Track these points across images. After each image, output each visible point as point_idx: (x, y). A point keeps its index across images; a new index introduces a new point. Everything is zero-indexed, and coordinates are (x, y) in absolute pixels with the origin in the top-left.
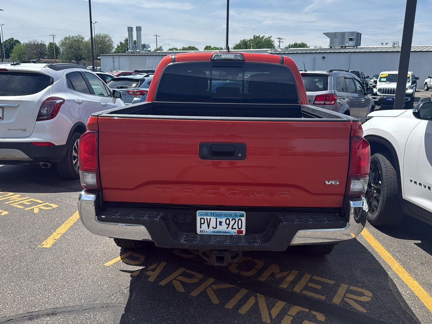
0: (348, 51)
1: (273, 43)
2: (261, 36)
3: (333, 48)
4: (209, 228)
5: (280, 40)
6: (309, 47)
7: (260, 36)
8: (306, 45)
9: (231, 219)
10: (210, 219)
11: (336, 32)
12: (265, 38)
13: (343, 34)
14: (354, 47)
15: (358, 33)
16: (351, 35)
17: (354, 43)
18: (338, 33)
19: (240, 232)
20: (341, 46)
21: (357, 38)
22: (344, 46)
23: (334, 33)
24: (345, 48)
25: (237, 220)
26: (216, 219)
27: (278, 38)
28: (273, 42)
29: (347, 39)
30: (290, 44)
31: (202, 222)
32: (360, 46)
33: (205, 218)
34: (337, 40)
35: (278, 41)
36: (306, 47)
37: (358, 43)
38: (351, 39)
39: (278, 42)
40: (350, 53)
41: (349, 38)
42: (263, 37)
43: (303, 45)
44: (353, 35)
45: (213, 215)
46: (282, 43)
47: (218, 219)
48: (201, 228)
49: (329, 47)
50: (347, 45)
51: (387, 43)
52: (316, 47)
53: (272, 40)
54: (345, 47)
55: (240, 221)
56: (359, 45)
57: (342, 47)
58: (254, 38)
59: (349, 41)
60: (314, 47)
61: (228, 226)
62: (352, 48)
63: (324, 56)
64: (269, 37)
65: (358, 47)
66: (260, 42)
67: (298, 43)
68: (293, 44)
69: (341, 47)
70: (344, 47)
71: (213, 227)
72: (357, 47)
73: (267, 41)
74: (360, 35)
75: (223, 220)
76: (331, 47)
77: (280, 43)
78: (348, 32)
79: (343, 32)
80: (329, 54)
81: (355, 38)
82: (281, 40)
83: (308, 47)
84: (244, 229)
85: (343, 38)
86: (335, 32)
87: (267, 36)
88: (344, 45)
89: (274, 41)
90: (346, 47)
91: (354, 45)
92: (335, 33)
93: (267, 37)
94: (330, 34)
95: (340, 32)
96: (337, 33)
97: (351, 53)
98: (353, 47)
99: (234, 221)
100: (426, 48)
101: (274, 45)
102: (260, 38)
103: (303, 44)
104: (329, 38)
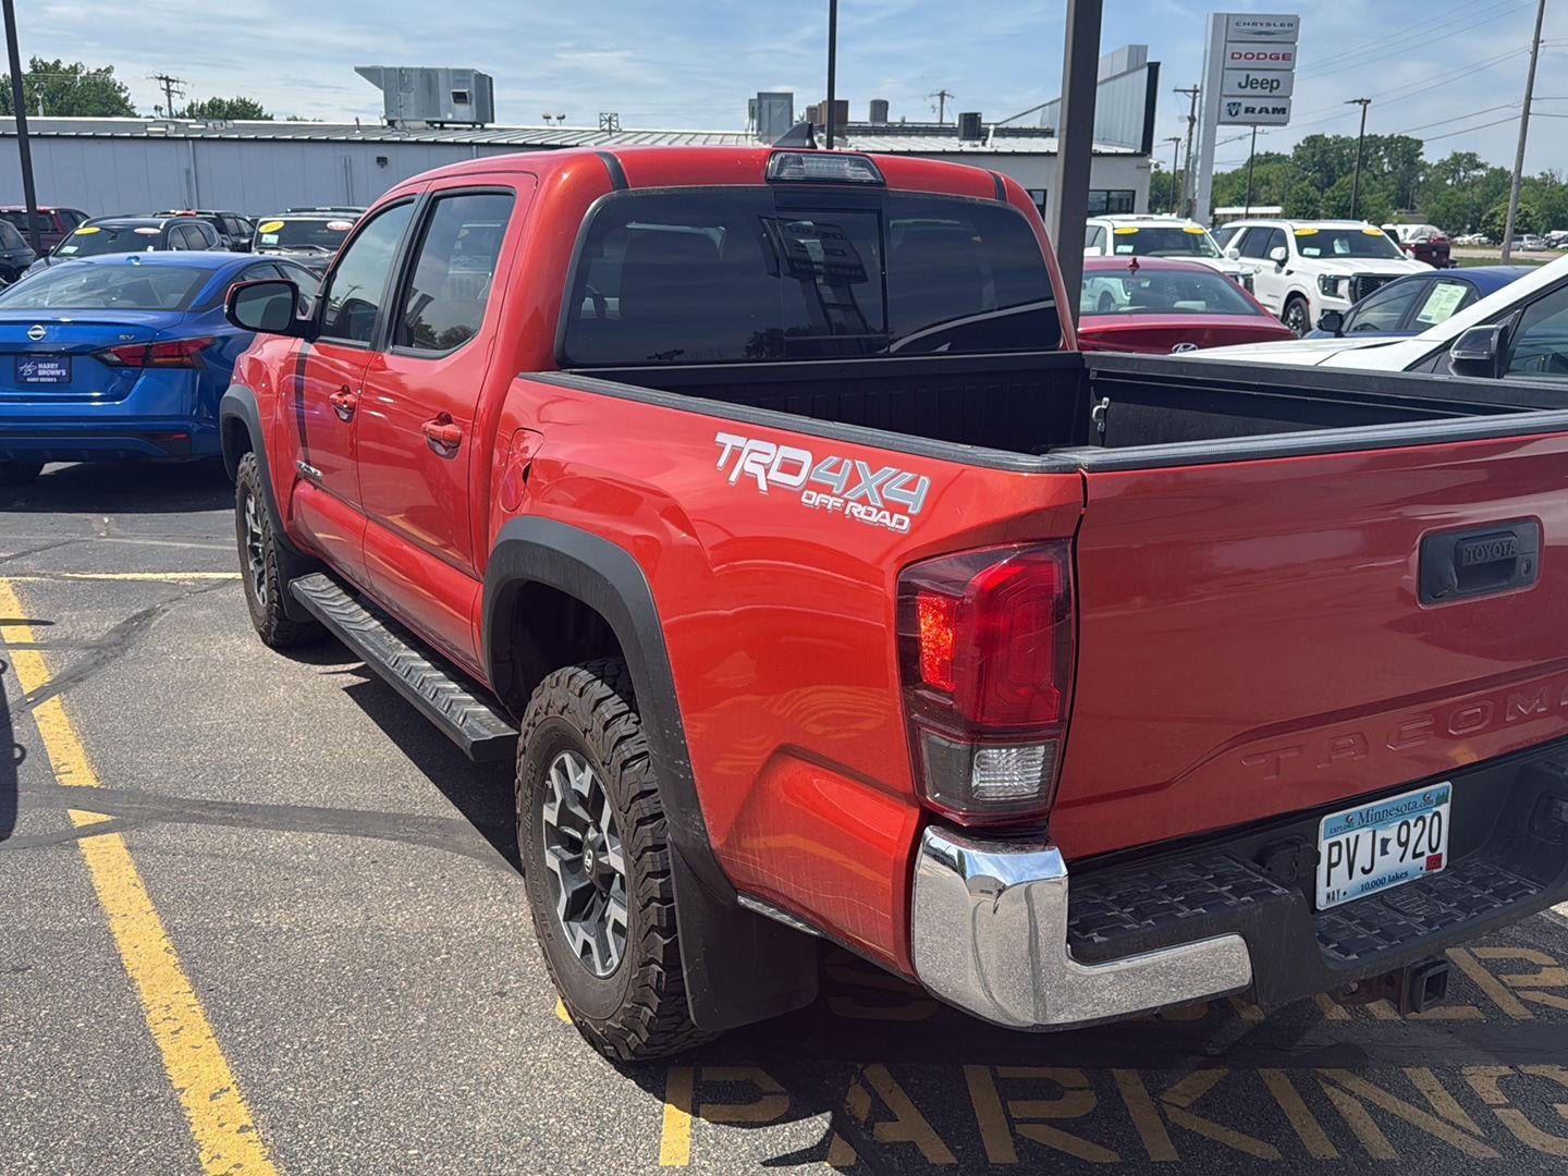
0: (468, 140)
1: (123, 95)
2: (65, 65)
3: (398, 124)
4: (1351, 878)
5: (168, 86)
6: (271, 119)
7: (58, 62)
8: (260, 110)
9: (1412, 822)
10: (1357, 837)
11: (403, 68)
12: (84, 73)
13: (429, 77)
14: (474, 124)
15: (481, 75)
16: (458, 83)
17: (471, 110)
18: (412, 70)
19: (1434, 861)
20: (427, 119)
21: (477, 93)
22: (438, 119)
23: (394, 69)
24: (442, 128)
25: (1428, 816)
26: (1374, 832)
27: (161, 78)
28: (124, 91)
29: (446, 98)
30: (195, 102)
31: (1334, 859)
32: (493, 121)
33: (1342, 838)
34: (411, 98)
35: (163, 89)
36: (260, 118)
37: (485, 113)
38: (460, 98)
39: (164, 92)
40: (474, 147)
41: (453, 93)
42: (74, 69)
43: (246, 110)
44: (464, 81)
45: (1365, 821)
46: (177, 95)
47: (1378, 833)
48: (1328, 885)
49: (385, 123)
50: (450, 117)
51: (564, 117)
52: (296, 119)
53: (118, 84)
54: (442, 123)
55: (1436, 818)
56: (490, 119)
57: (431, 123)
58: (35, 71)
59: (455, 101)
60: (289, 120)
61: (1403, 849)
62: (469, 130)
63: (381, 155)
64: (103, 69)
65: (487, 126)
66: (65, 89)
67: (227, 99)
68: (206, 102)
69: (428, 122)
70: (438, 125)
71: (1363, 869)
72: (483, 127)
73: (95, 84)
74: (488, 83)
75: (1390, 832)
76: (391, 123)
77: (169, 96)
78: (447, 70)
79: (428, 70)
80: (399, 147)
81: (473, 92)
82: (173, 87)
83: (266, 118)
84: (1443, 849)
85: (430, 91)
86: (400, 66)
87: (91, 66)
88: (440, 116)
89: (127, 88)
90: (446, 126)
91: (474, 119)
92: (401, 70)
93: (93, 71)
94: (383, 72)
95: (416, 69)
96: (406, 69)
97: (480, 148)
98: (470, 126)
99: (1420, 823)
100: (647, 138)
101: (129, 103)
102: (60, 72)
103: (243, 102)
104: (381, 88)
